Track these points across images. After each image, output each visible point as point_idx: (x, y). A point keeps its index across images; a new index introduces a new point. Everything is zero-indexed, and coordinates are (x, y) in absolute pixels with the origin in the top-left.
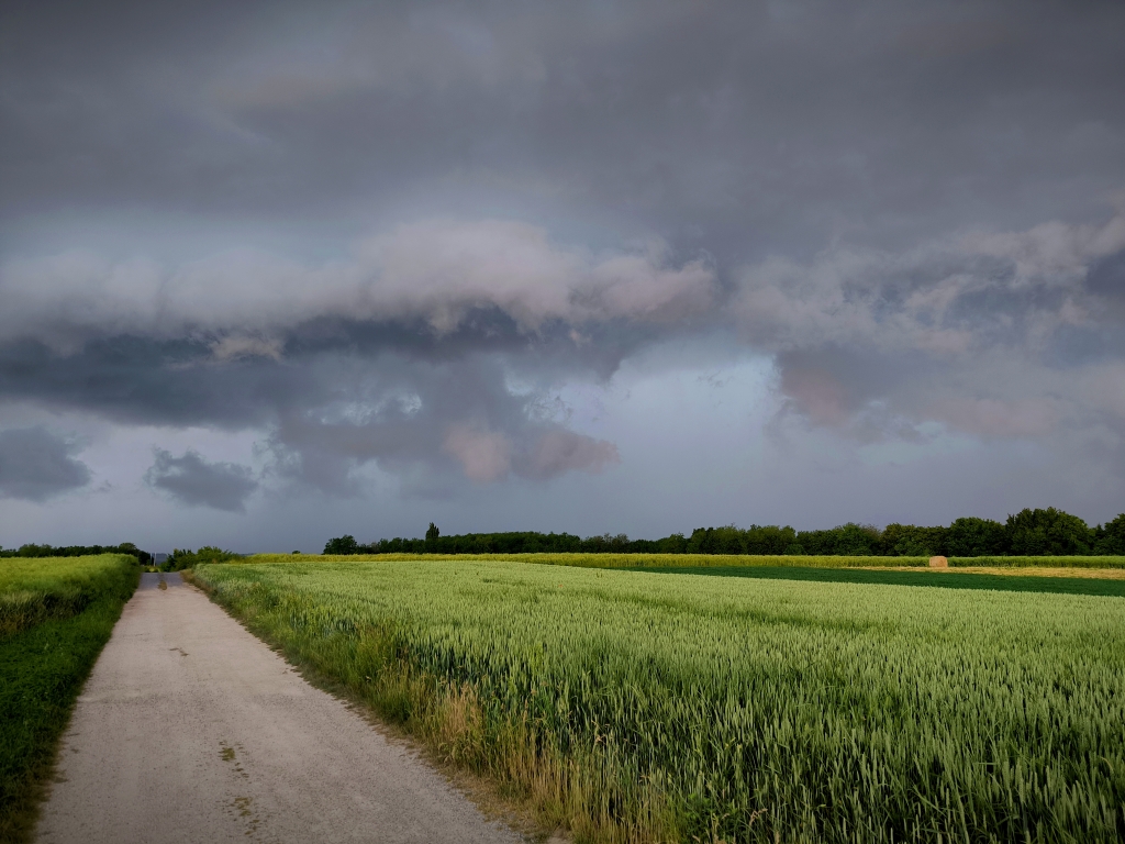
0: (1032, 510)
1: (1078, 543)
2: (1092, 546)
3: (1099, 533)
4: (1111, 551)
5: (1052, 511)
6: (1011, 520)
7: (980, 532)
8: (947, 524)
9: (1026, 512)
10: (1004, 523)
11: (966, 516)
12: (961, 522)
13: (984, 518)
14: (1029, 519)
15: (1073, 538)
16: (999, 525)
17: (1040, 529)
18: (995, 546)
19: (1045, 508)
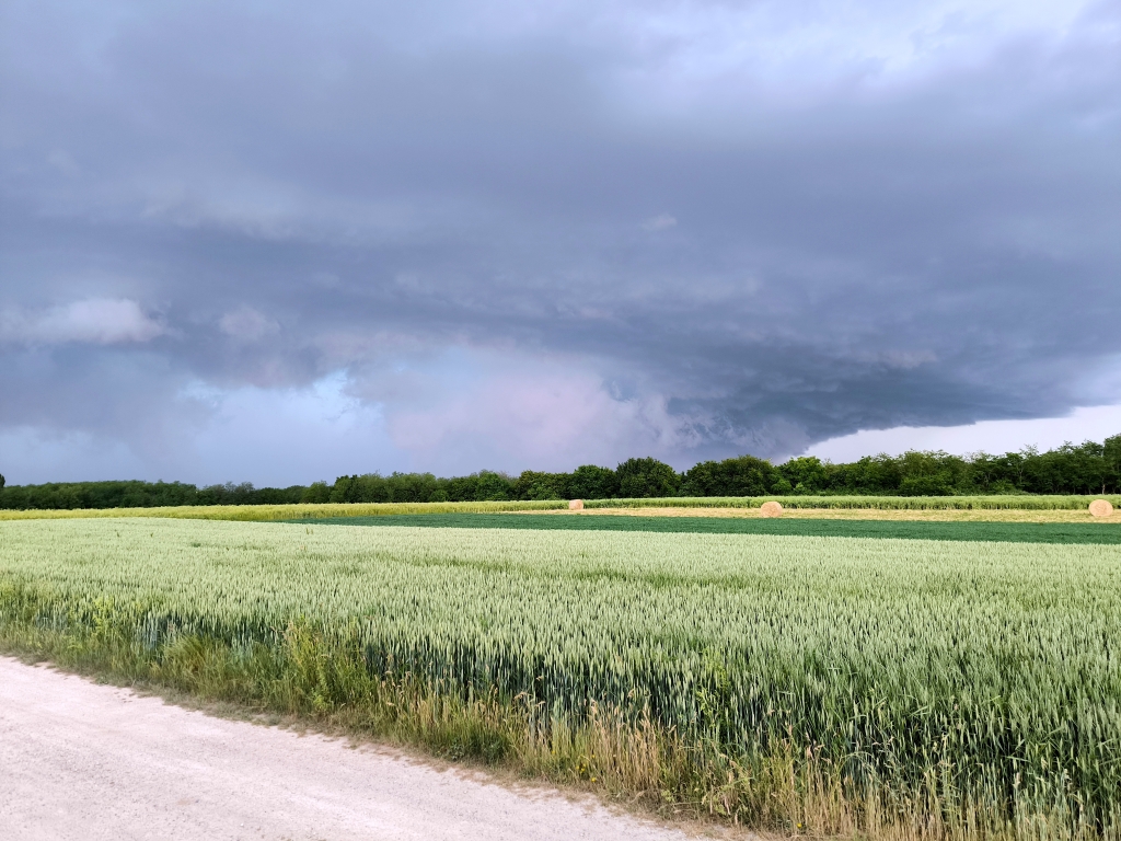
0: (636, 459)
1: (669, 486)
2: (677, 489)
3: (684, 479)
4: (691, 493)
5: (650, 460)
6: (620, 468)
7: (596, 479)
8: (571, 471)
9: (631, 460)
10: (615, 470)
11: (586, 465)
12: (583, 469)
13: (599, 466)
14: (634, 467)
15: (665, 482)
16: (612, 472)
17: (641, 475)
18: (608, 490)
19: (645, 458)
